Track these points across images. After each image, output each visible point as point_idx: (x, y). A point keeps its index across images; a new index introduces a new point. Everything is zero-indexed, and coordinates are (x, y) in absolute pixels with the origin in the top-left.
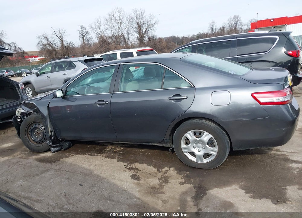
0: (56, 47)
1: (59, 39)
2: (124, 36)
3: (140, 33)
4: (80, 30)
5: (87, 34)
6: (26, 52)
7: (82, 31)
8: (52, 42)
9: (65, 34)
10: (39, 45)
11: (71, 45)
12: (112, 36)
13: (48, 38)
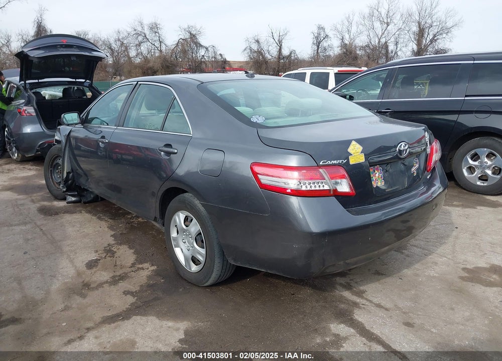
0: (269, 57)
1: (276, 45)
2: (387, 47)
3: (419, 43)
4: (316, 31)
5: (326, 39)
6: (229, 61)
7: (319, 34)
8: (265, 48)
9: (287, 37)
10: (246, 52)
11: (293, 55)
12: (368, 46)
13: (260, 41)
